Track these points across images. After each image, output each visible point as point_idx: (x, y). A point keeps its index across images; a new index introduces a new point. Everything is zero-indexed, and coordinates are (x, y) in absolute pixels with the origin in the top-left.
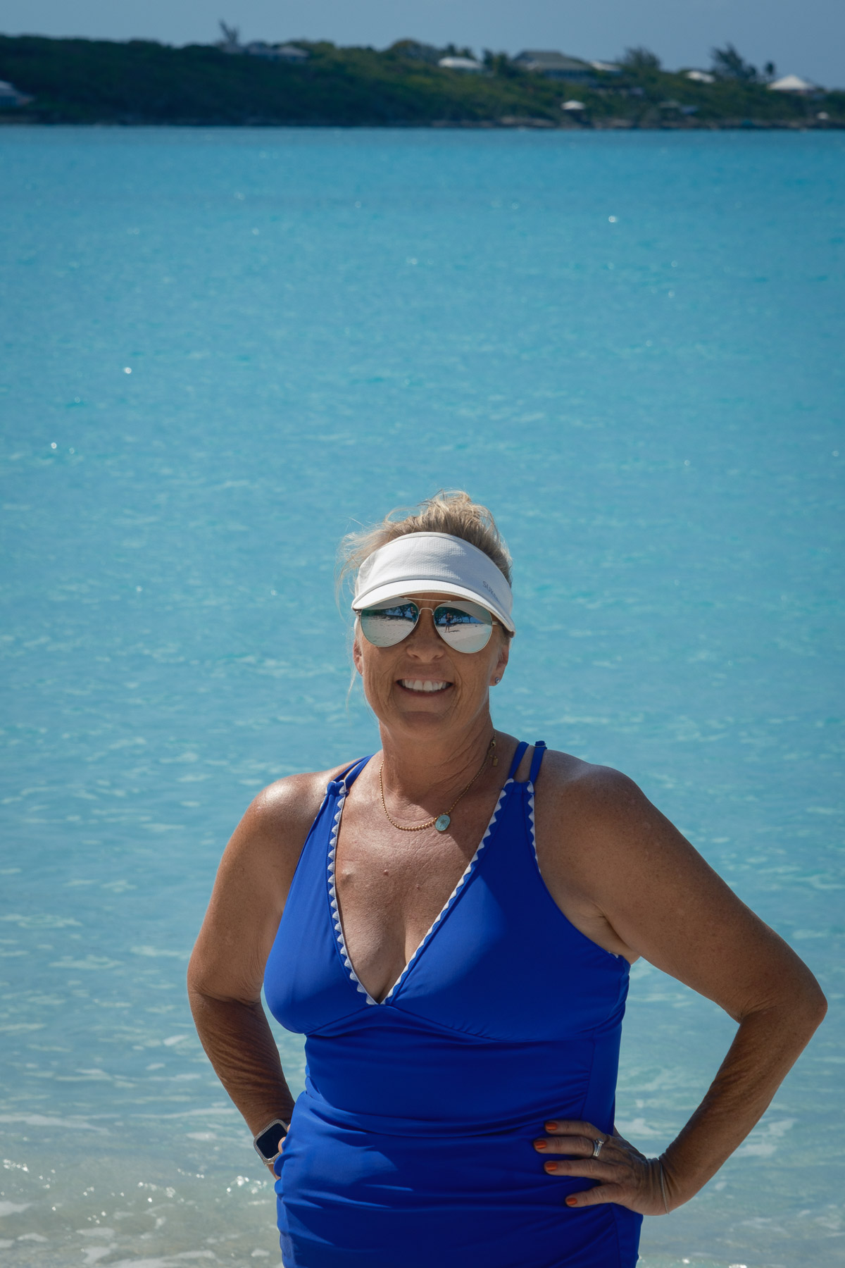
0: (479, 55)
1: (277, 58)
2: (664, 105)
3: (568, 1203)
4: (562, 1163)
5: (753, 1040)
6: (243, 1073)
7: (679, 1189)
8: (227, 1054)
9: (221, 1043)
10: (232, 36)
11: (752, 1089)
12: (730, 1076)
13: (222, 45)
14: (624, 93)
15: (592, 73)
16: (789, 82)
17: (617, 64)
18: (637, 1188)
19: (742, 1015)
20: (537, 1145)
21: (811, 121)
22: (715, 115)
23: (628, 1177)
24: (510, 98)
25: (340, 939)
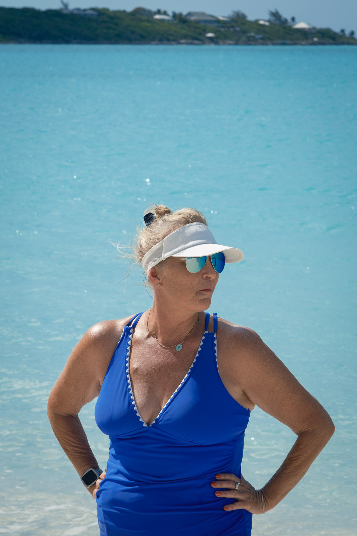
0: (170, 13)
1: (85, 15)
2: (248, 35)
3: (225, 509)
4: (223, 492)
5: (305, 443)
6: (75, 448)
7: (269, 503)
8: (68, 439)
9: (65, 435)
10: (66, 6)
11: (303, 463)
12: (293, 457)
13: (62, 9)
14: (232, 30)
15: (218, 21)
16: (301, 25)
17: (229, 17)
18: (253, 503)
19: (299, 432)
20: (212, 484)
21: (310, 41)
22: (270, 39)
23: (249, 498)
24: (183, 32)
25: (132, 397)
